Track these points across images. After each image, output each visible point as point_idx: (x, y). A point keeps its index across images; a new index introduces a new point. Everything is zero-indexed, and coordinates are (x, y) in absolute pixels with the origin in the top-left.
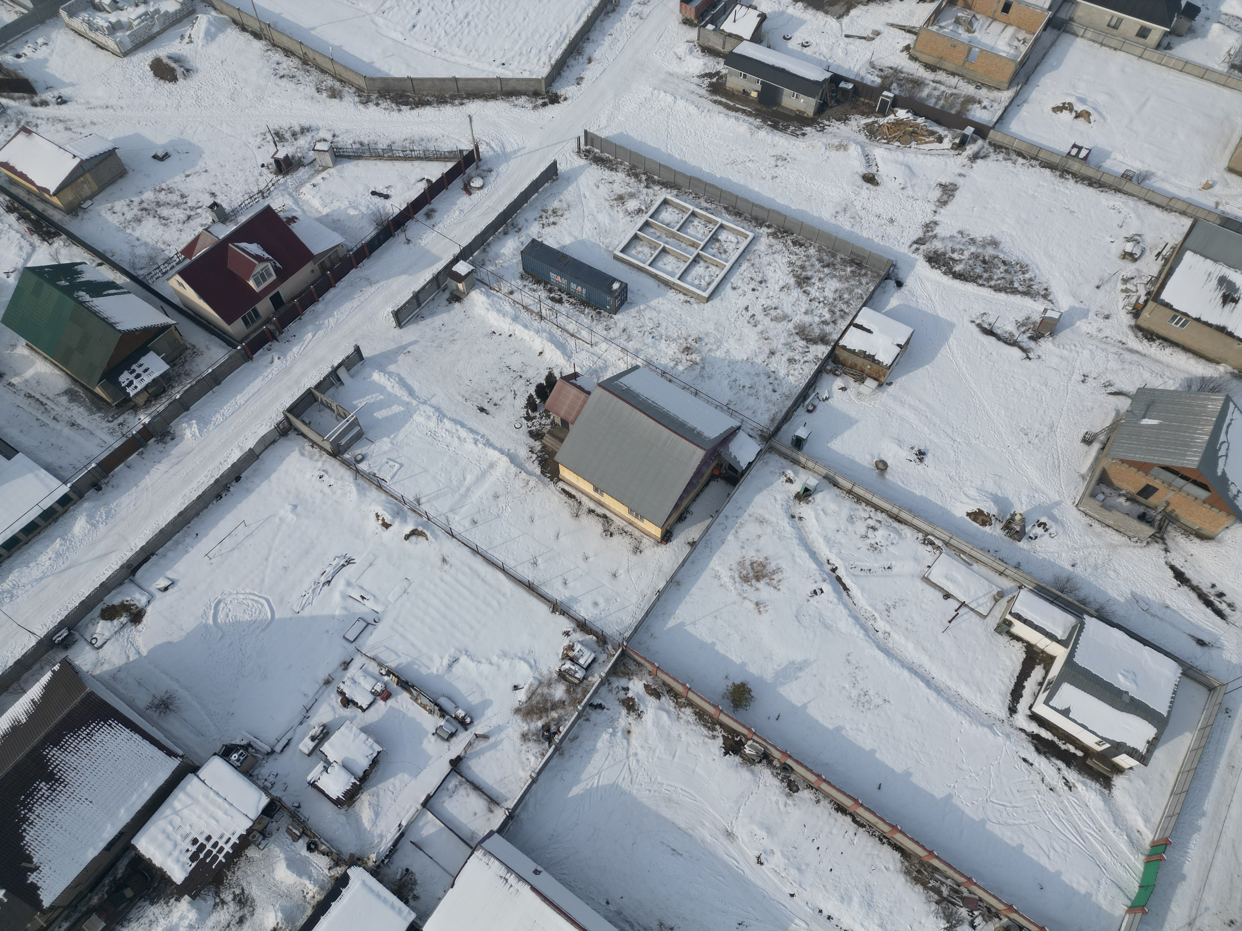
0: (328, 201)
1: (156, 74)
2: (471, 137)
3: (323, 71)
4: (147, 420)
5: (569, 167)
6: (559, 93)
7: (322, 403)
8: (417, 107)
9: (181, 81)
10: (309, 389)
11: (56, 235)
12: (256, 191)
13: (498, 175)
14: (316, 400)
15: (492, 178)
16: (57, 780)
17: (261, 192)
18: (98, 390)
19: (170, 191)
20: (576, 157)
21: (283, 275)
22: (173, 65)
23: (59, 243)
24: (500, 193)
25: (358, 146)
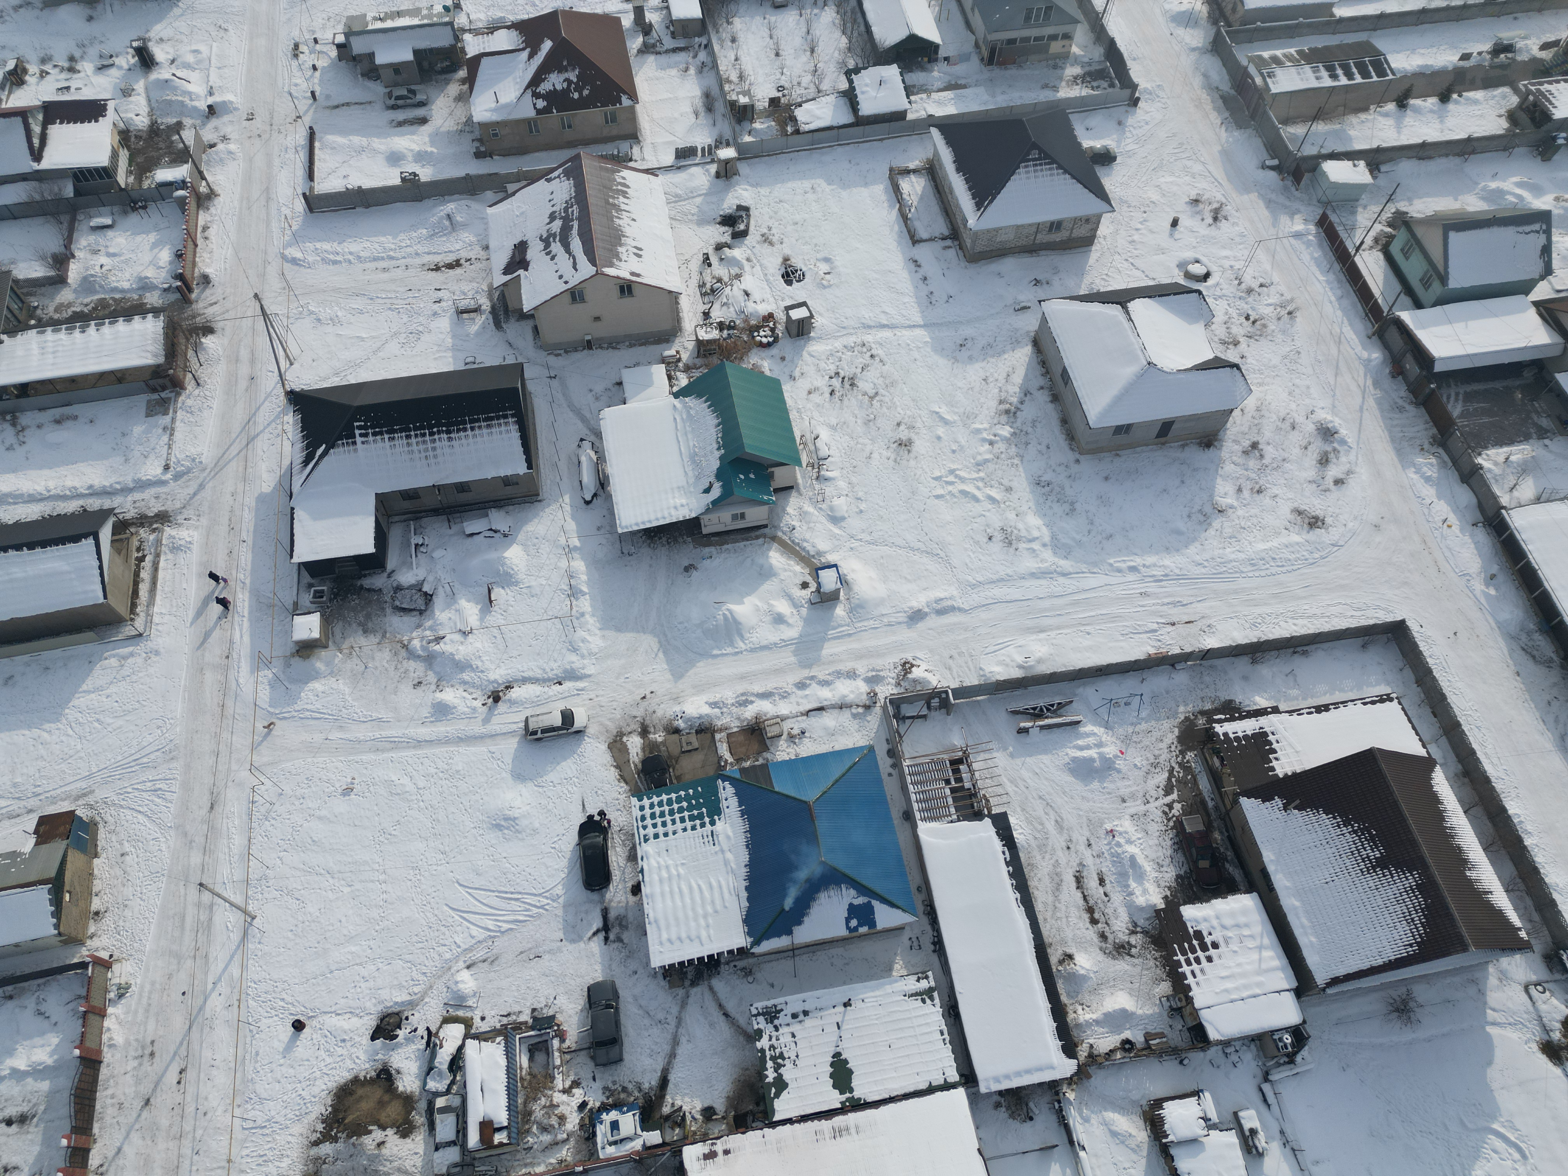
16: (1374, 868)
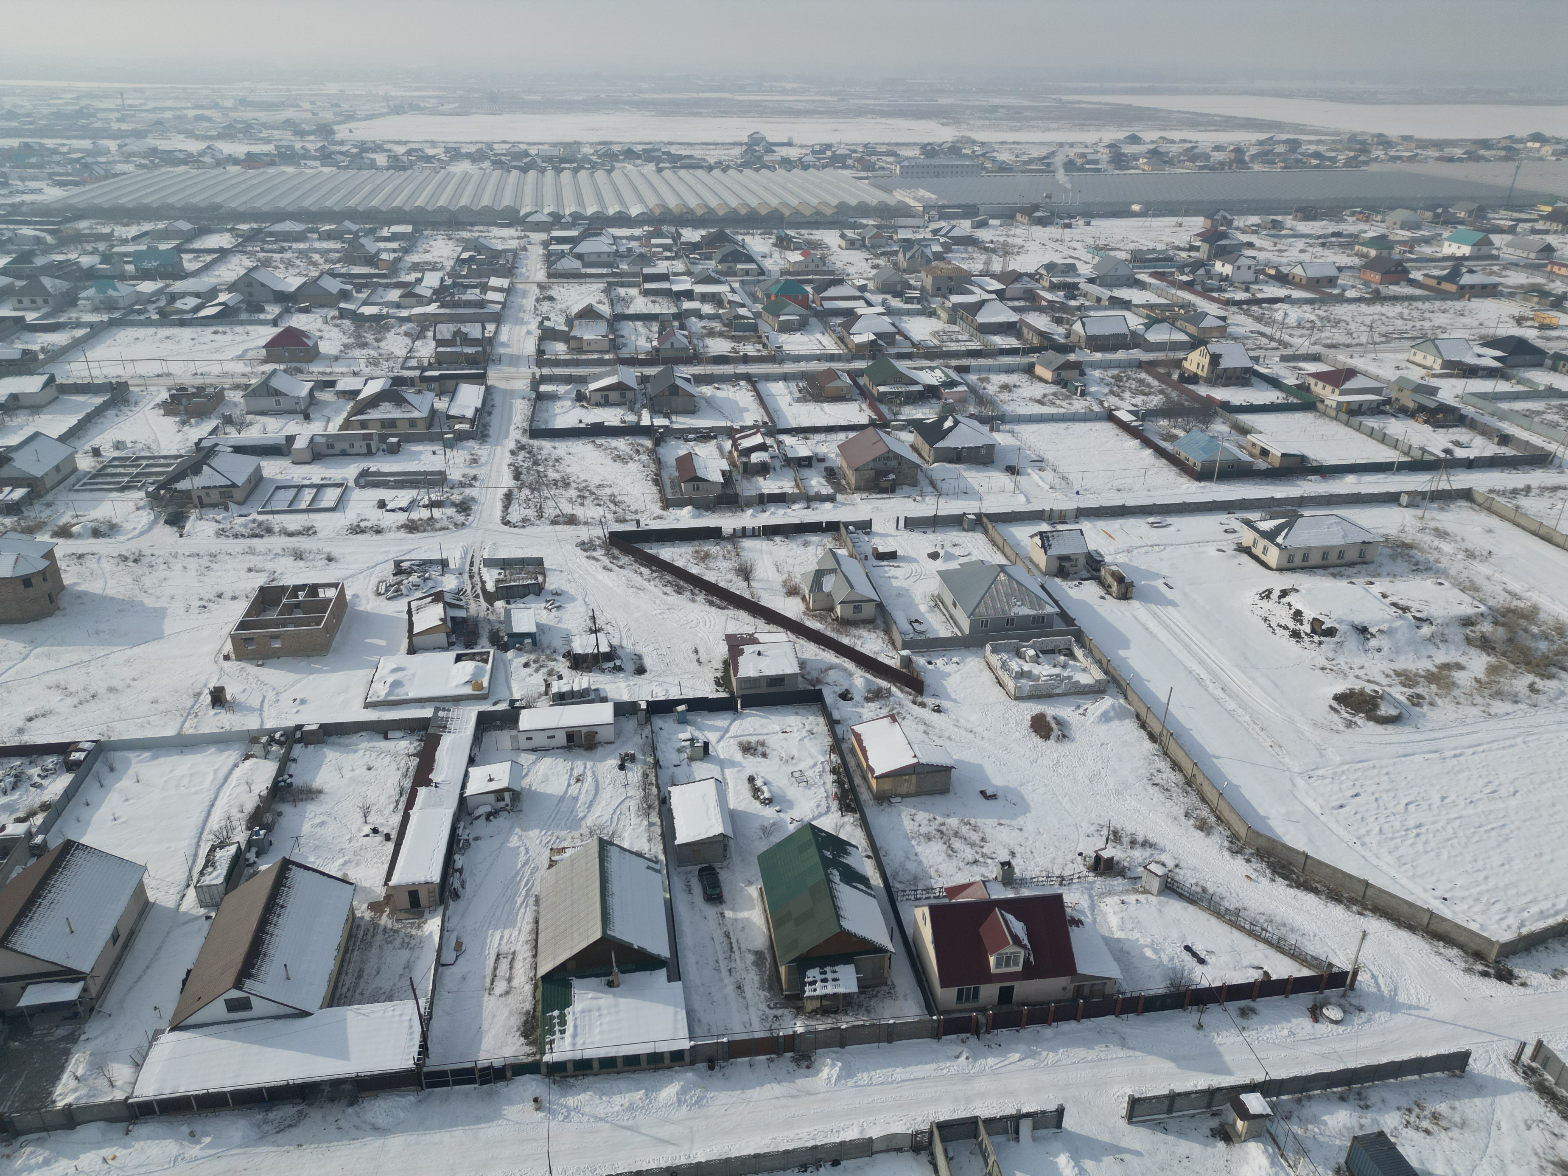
0: (1129, 926)
1: (1032, 726)
2: (1353, 957)
3: (1204, 800)
4: (800, 1030)
5: (1489, 1072)
6: (1516, 971)
7: (980, 1144)
8: (1298, 887)
9: (1052, 742)
10: (976, 1117)
11: (853, 811)
12: (1057, 873)
13: (1369, 1020)
14: (976, 1135)
15: (1358, 1019)
17: (1062, 878)
18: (783, 970)
19: (975, 829)
20: (1506, 1066)
21: (1029, 972)
22: (1054, 726)
23: (850, 818)
24: (1362, 1044)
25: (1199, 890)
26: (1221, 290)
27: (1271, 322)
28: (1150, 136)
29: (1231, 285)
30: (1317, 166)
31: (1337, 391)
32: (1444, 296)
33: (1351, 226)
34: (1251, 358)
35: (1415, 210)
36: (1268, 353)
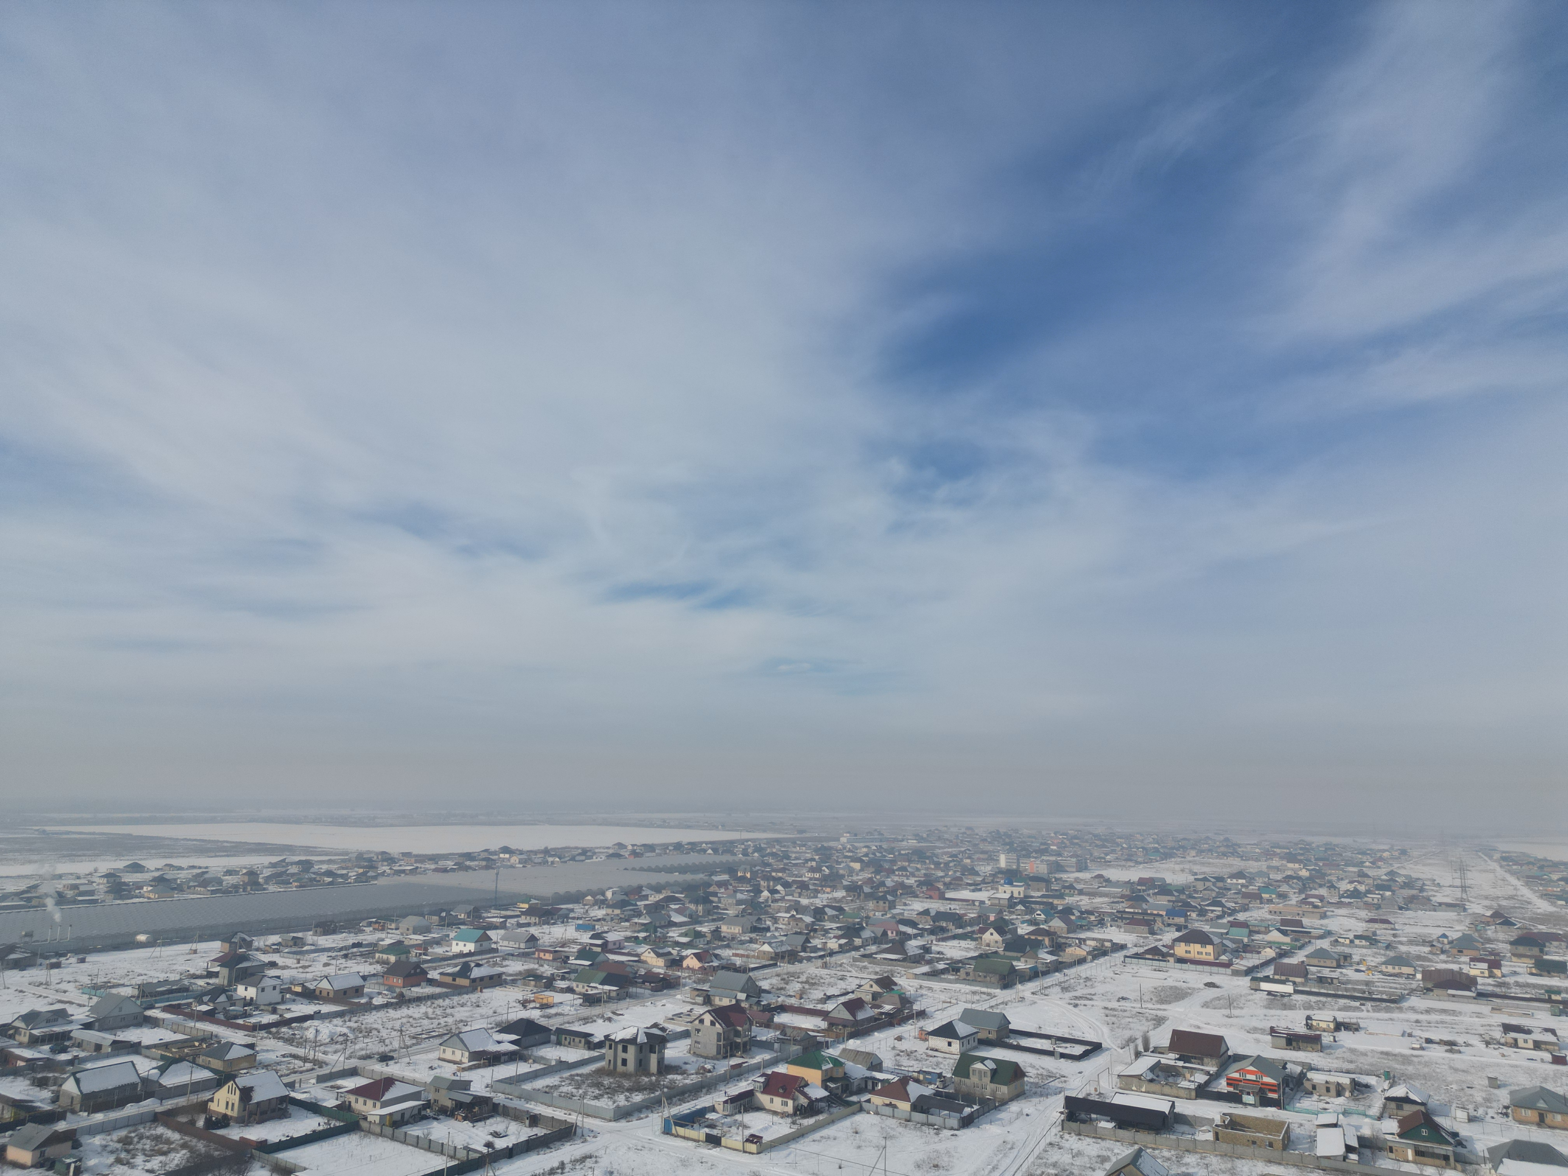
26: (246, 1015)
27: (302, 1042)
28: (154, 864)
29: (257, 1009)
30: (330, 883)
31: (378, 1104)
32: (460, 991)
33: (369, 936)
34: (286, 1085)
35: (422, 915)
36: (303, 1076)
